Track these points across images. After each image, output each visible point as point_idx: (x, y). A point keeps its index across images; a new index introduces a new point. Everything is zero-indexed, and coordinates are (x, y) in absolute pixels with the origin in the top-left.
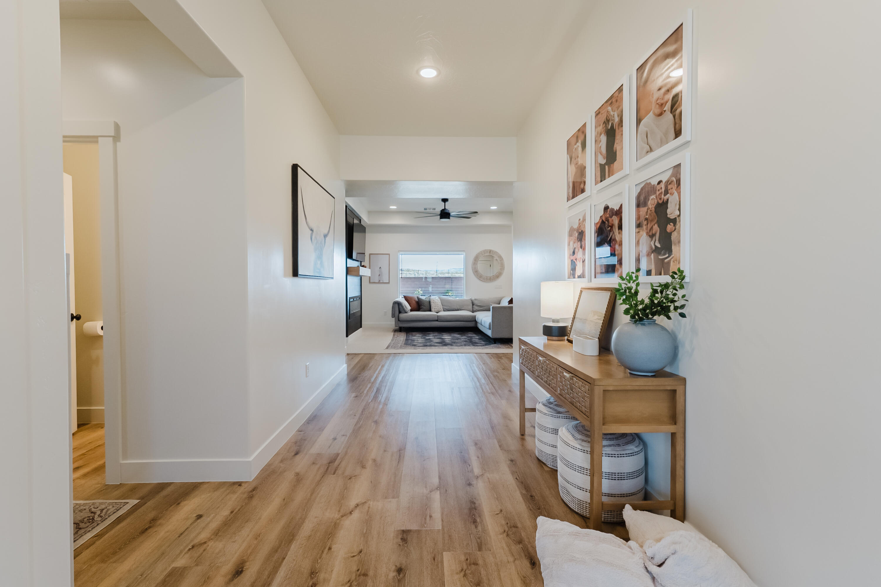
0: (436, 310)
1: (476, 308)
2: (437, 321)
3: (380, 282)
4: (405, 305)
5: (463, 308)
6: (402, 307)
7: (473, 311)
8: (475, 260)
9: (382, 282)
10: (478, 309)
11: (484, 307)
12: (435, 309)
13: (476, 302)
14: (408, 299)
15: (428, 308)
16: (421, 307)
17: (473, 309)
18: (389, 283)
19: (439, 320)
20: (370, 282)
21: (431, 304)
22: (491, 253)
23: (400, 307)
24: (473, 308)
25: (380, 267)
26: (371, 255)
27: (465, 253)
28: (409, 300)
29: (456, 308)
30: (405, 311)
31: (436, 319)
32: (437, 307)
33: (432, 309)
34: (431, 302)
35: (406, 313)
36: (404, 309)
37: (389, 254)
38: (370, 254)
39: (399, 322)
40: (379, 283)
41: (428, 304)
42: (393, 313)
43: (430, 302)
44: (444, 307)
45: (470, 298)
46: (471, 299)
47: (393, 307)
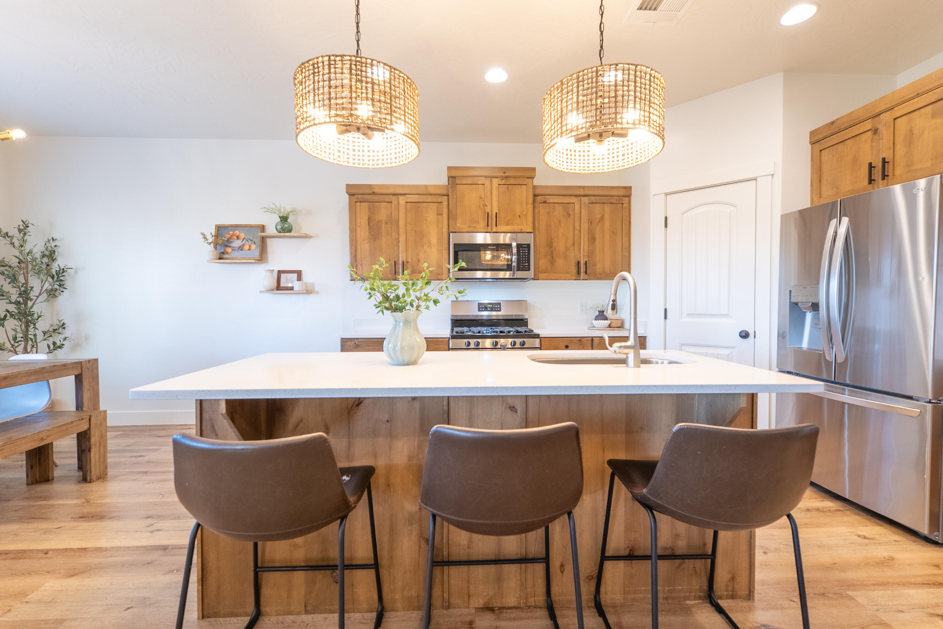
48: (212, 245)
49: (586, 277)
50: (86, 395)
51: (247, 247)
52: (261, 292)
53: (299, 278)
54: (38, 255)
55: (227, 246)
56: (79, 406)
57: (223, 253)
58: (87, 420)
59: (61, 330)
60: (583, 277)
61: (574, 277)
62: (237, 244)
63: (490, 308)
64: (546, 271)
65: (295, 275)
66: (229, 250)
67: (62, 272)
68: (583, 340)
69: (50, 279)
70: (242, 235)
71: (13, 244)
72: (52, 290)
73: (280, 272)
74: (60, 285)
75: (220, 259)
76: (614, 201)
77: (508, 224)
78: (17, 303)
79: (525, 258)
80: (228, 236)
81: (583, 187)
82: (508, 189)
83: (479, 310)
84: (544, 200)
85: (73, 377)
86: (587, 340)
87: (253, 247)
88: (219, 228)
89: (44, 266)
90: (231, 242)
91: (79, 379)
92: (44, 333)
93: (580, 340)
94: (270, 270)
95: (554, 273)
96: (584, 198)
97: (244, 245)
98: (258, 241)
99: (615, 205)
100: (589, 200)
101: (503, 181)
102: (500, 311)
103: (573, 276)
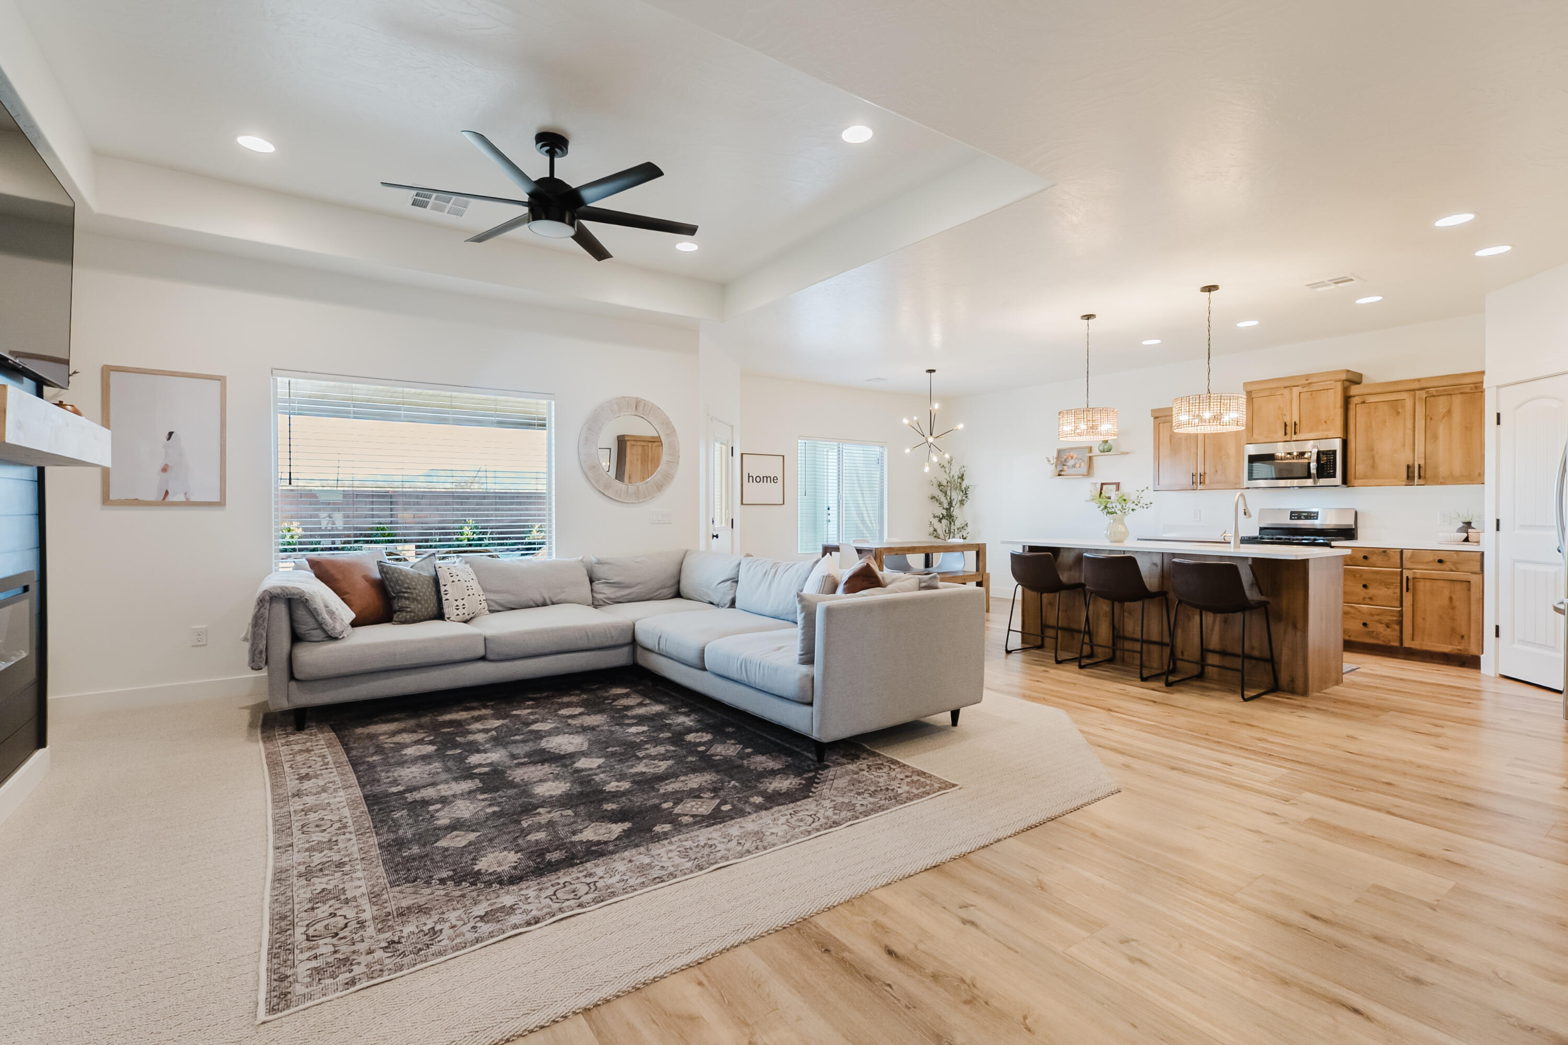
0: (464, 611)
1: (605, 591)
2: (483, 658)
3: (170, 498)
4: (326, 607)
5: (562, 596)
6: (313, 614)
7: (596, 603)
8: (589, 429)
9: (181, 498)
10: (612, 596)
11: (634, 587)
12: (461, 607)
13: (600, 571)
14: (333, 571)
15: (432, 607)
16: (397, 605)
17: (595, 595)
18: (221, 504)
19: (490, 656)
20: (106, 499)
21: (443, 589)
22: (641, 408)
23: (301, 613)
24: (592, 590)
25: (171, 434)
26: (114, 377)
27: (553, 402)
28: (340, 577)
29: (538, 598)
30: (325, 631)
31: (481, 652)
32: (466, 597)
33: (446, 610)
34: (442, 582)
35: (332, 638)
36: (320, 625)
37: (221, 379)
38: (107, 371)
39: (293, 684)
40: (165, 500)
41: (427, 592)
42: (262, 646)
43: (436, 581)
44: (492, 596)
45: (580, 558)
46: (582, 561)
47: (257, 620)
48: (1054, 466)
49: (1422, 481)
50: (981, 564)
51: (1078, 465)
52: (1086, 501)
53: (1118, 489)
54: (956, 478)
55: (1064, 465)
56: (978, 569)
57: (1061, 471)
58: (981, 576)
59: (966, 527)
60: (1417, 482)
61: (1404, 483)
62: (1071, 463)
63: (1304, 516)
64: (1365, 477)
65: (1115, 486)
66: (1065, 468)
67: (967, 488)
68: (1388, 551)
69: (961, 493)
70: (1075, 456)
71: (945, 471)
72: (962, 500)
73: (1102, 484)
74: (966, 497)
75: (1059, 475)
76: (1468, 390)
77: (1311, 431)
78: (947, 509)
79: (1330, 465)
80: (1065, 457)
81: (1419, 380)
82: (1311, 395)
83: (1291, 519)
84: (1363, 400)
85: (975, 552)
86: (1395, 552)
87: (1083, 464)
88: (1059, 451)
89: (959, 485)
90: (1067, 462)
91: (978, 553)
92: (958, 529)
93: (1385, 552)
94: (1093, 483)
95: (1376, 478)
96: (1419, 392)
97: (1076, 463)
98: (1086, 460)
99: (1469, 395)
100: (1427, 392)
101: (1305, 388)
102: (1317, 519)
103: (1402, 481)
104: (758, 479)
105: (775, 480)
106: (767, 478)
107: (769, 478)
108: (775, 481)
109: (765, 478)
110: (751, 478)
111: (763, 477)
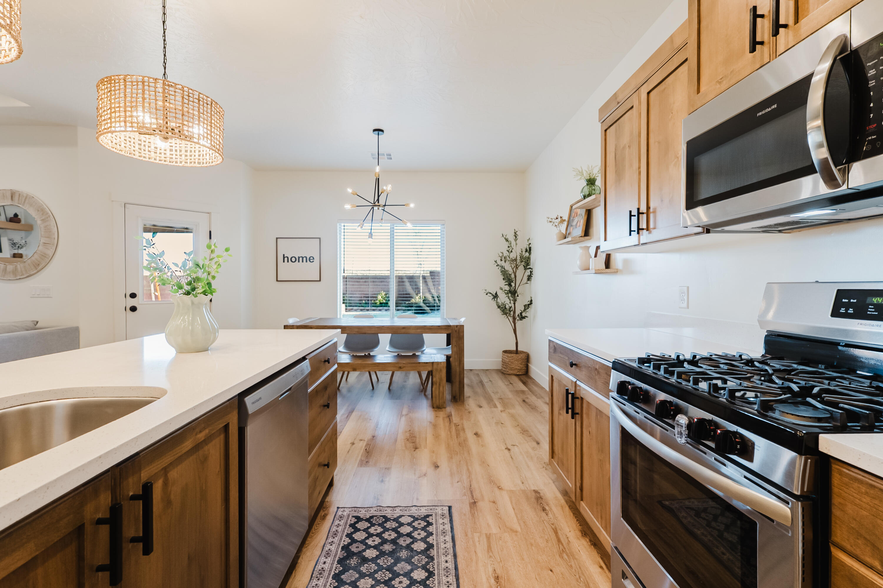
55: (571, 226)
57: (569, 234)
66: (571, 229)
70: (579, 212)
73: (597, 248)
80: (573, 215)
87: (581, 222)
94: (586, 247)
97: (578, 222)
98: (585, 215)
104: (293, 259)
105: (311, 259)
106: (303, 258)
107: (305, 259)
108: (311, 261)
109: (301, 259)
110: (286, 259)
111: (299, 258)
